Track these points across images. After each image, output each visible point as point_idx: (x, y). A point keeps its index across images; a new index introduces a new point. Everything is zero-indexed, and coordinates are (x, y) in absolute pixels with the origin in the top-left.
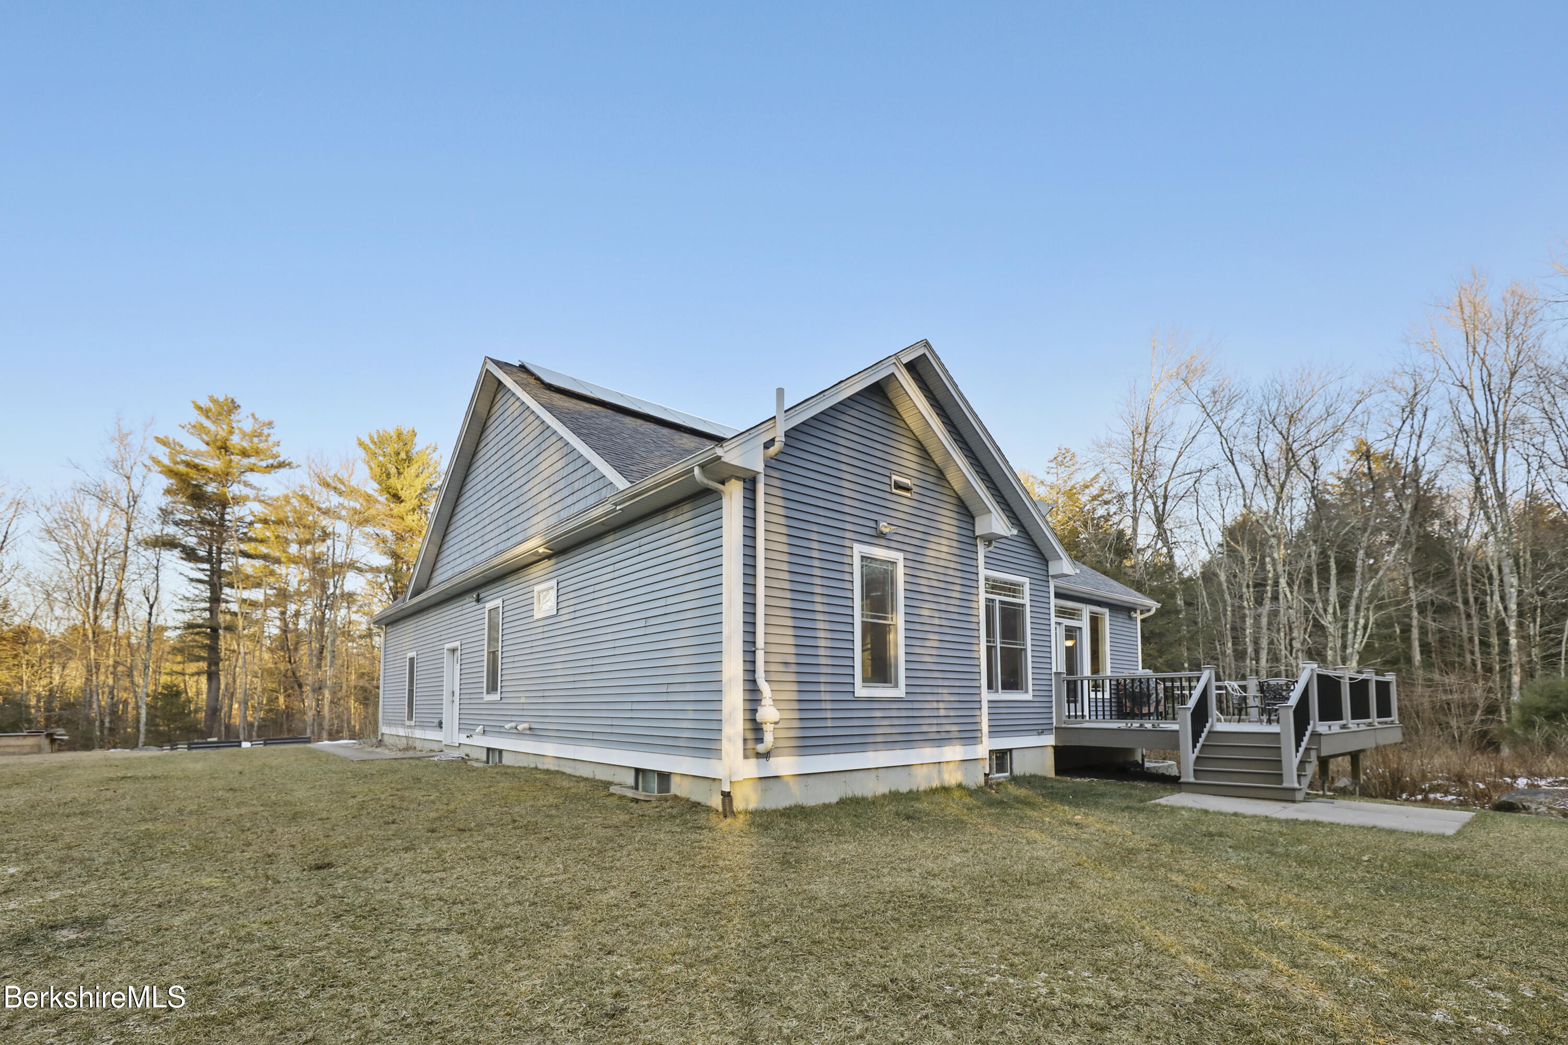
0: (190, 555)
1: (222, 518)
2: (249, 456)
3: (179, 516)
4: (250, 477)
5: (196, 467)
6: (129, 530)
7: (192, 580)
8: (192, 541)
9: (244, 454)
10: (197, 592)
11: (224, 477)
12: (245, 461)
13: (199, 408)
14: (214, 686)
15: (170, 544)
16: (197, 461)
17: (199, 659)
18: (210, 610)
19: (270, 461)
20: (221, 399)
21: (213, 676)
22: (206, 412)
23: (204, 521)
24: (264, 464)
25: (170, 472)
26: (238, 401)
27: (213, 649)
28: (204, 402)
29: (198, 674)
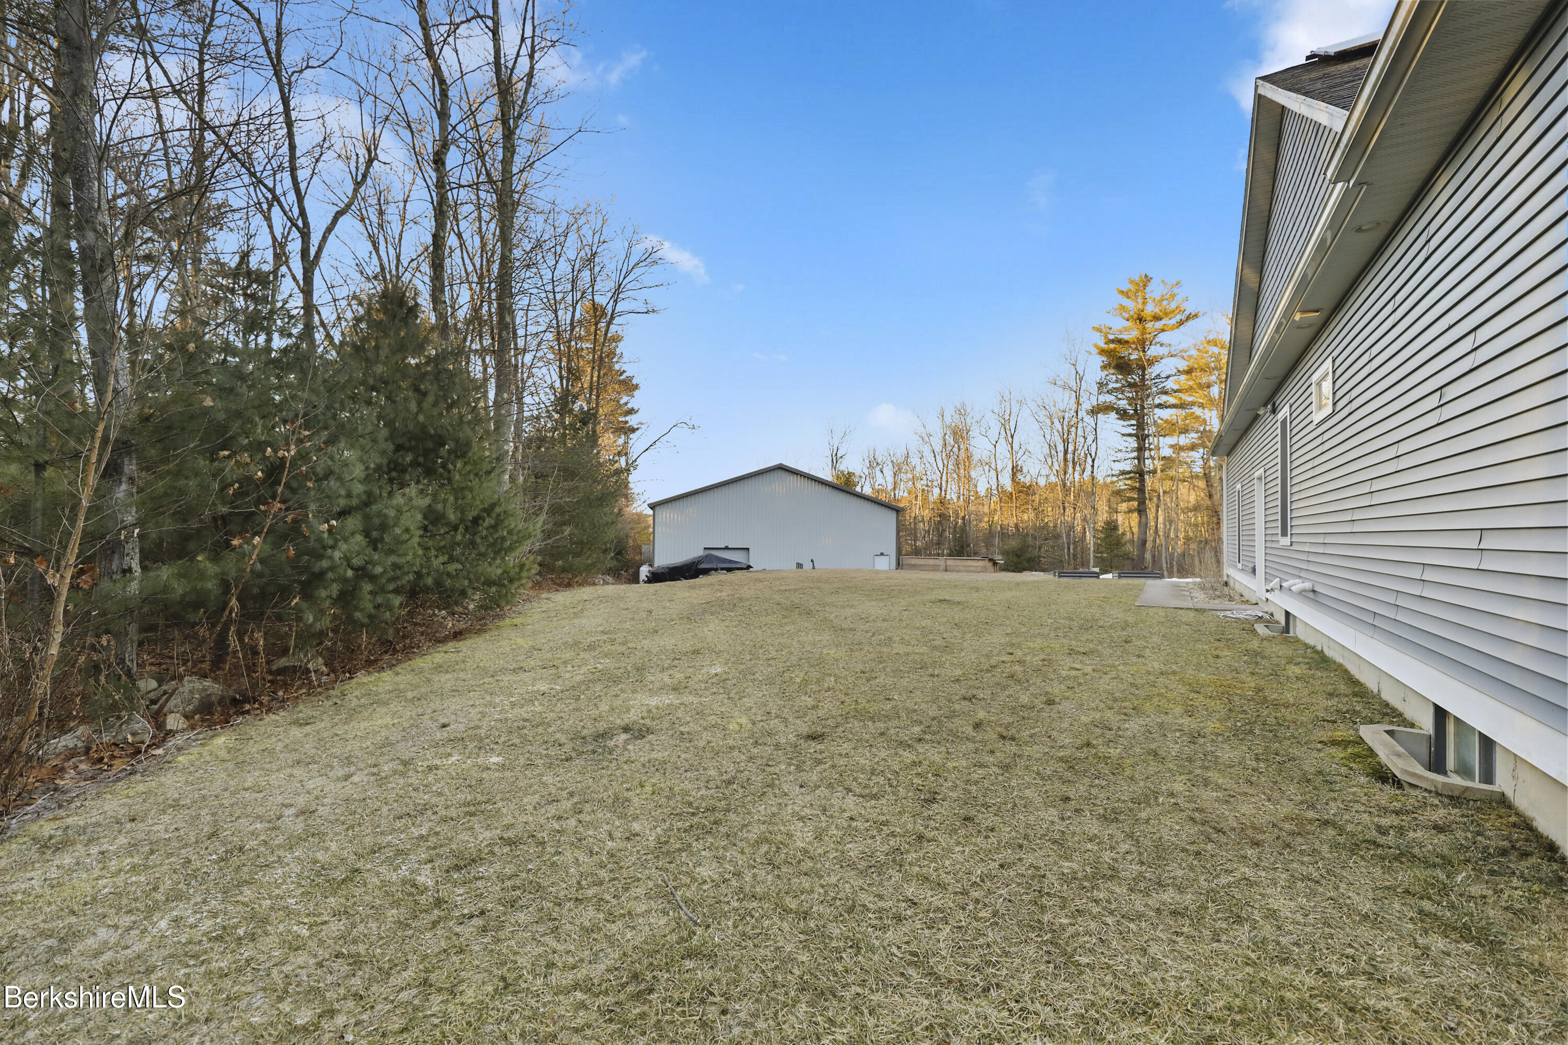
0: (1123, 415)
1: (1143, 379)
2: (1160, 319)
3: (1111, 386)
4: (1162, 337)
5: (1119, 341)
6: (1078, 404)
7: (1123, 435)
8: (1123, 404)
9: (1157, 318)
10: (1126, 444)
11: (1142, 344)
12: (1159, 325)
13: (1122, 292)
14: (1143, 520)
15: (1106, 408)
16: (1120, 337)
17: (1130, 499)
18: (1138, 458)
19: (1178, 317)
20: (1137, 279)
21: (1141, 511)
22: (1126, 294)
23: (1130, 385)
24: (1173, 321)
25: (1102, 352)
26: (1150, 275)
27: (1141, 490)
28: (1126, 287)
29: (1130, 511)
